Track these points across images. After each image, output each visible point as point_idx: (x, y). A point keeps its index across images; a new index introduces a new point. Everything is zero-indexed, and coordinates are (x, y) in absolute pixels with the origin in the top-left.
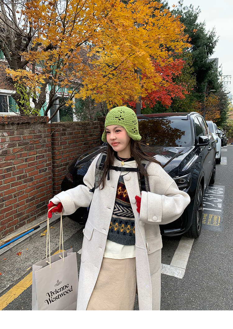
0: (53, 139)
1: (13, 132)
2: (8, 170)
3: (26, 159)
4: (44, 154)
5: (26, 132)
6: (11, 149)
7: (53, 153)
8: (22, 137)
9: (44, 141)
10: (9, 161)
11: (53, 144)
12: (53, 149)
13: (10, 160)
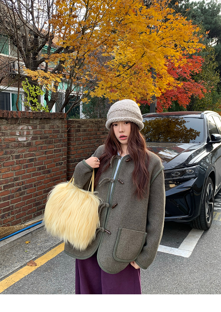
0: (69, 135)
1: (37, 126)
2: (31, 160)
3: (46, 152)
4: (61, 148)
5: (47, 126)
6: (34, 141)
7: (69, 149)
8: (43, 132)
9: (61, 136)
10: (32, 153)
11: (69, 139)
12: (69, 144)
13: (33, 151)
